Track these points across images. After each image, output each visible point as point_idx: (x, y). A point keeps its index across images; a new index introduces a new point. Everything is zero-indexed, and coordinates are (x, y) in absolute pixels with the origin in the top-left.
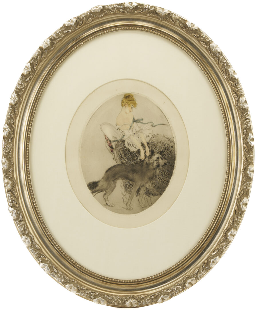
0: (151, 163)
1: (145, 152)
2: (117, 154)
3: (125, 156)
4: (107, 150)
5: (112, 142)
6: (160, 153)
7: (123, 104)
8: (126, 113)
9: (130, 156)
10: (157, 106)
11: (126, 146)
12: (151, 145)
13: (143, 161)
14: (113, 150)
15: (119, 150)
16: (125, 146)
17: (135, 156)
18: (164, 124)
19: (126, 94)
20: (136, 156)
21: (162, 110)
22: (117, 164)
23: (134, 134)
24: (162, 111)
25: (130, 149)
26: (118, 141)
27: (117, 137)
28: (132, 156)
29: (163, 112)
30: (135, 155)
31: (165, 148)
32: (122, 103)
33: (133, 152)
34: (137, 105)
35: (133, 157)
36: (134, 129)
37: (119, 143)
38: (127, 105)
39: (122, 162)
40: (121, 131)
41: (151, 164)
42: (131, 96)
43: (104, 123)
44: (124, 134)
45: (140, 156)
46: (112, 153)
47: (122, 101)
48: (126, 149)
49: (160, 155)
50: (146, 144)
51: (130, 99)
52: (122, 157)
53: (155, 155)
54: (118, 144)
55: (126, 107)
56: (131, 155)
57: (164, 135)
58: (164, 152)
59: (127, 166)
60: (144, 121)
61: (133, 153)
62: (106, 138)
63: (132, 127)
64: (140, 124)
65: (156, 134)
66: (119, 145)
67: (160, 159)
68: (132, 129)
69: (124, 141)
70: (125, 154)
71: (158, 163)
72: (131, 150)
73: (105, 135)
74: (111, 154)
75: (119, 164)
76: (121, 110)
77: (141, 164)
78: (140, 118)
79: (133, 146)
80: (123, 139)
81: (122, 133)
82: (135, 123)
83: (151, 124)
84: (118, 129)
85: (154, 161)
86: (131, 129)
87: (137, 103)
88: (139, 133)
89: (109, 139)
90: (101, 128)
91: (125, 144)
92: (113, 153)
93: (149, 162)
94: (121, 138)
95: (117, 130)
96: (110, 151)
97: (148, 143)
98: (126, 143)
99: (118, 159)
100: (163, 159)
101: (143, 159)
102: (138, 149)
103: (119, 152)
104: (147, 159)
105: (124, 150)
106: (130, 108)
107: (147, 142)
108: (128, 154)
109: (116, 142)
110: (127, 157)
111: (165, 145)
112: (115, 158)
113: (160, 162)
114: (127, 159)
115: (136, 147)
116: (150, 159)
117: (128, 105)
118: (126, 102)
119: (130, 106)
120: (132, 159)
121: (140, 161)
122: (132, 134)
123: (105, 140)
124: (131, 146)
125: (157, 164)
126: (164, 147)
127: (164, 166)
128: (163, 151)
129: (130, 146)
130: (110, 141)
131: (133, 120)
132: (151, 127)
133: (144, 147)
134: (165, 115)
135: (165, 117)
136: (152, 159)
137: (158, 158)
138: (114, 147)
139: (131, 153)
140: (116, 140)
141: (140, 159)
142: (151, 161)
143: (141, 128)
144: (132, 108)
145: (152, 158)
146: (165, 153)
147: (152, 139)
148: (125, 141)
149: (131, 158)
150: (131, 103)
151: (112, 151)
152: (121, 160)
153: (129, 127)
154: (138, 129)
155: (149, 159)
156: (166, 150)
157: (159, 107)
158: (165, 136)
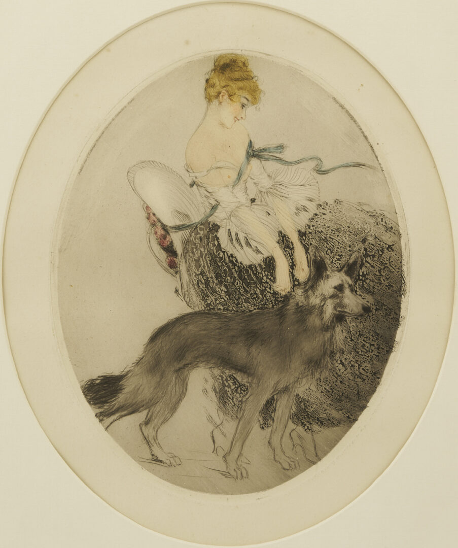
0: (314, 307)
1: (292, 266)
2: (189, 274)
3: (220, 283)
4: (154, 260)
5: (170, 230)
6: (345, 269)
7: (212, 92)
8: (222, 125)
9: (239, 283)
10: (334, 99)
11: (223, 246)
12: (314, 242)
13: (287, 298)
14: (177, 260)
15: (197, 261)
16: (219, 245)
17: (255, 283)
18: (359, 165)
19: (222, 57)
20: (261, 283)
21: (352, 113)
22: (189, 310)
23: (253, 201)
24: (352, 118)
25: (236, 254)
26: (194, 228)
27: (189, 213)
28: (244, 280)
29: (355, 121)
30: (257, 277)
31: (365, 249)
32: (206, 90)
33: (250, 266)
34: (262, 95)
35: (248, 285)
36: (250, 184)
37: (198, 233)
38: (226, 96)
39: (208, 305)
40: (203, 191)
41: (316, 312)
42: (241, 64)
43: (143, 164)
44: (214, 203)
45: (274, 280)
46: (172, 271)
47: (207, 81)
48: (222, 254)
49: (348, 279)
50: (294, 238)
51: (237, 75)
52: (207, 283)
53: (328, 277)
54: (193, 238)
55: (220, 103)
56: (240, 277)
57: (360, 204)
58: (362, 265)
59: (226, 317)
60: (287, 155)
61: (247, 271)
62: (148, 218)
63: (244, 178)
64: (272, 166)
65: (331, 202)
66: (197, 241)
67: (347, 292)
68: (245, 181)
69: (215, 228)
70: (218, 276)
71: (340, 305)
72: (239, 260)
73: (147, 207)
74: (170, 275)
75: (197, 309)
76: (205, 115)
77: (279, 310)
78: (274, 142)
79: (248, 244)
80: (210, 219)
81: (206, 197)
82: (254, 162)
83: (313, 164)
84: (192, 185)
85: (324, 299)
86: (242, 181)
87: (260, 87)
88: (269, 199)
89: (159, 221)
90: (131, 182)
91: (218, 239)
92: (176, 273)
93: (305, 303)
94: (203, 216)
95: (188, 187)
96: (166, 265)
97: (301, 234)
98: (222, 234)
99: (192, 291)
100: (358, 293)
101: (283, 293)
102: (266, 254)
103: (198, 266)
104: (299, 291)
105: (215, 262)
106: (238, 106)
107: (299, 231)
108: (231, 274)
109: (188, 232)
110: (226, 286)
111: (364, 241)
112: (182, 288)
113: (346, 301)
114: (228, 293)
115: (260, 248)
116: (310, 292)
117: (230, 96)
118: (223, 84)
119: (235, 98)
120: (246, 292)
121: (273, 299)
122: (243, 199)
123: (145, 225)
124: (240, 244)
125: (335, 308)
126: (361, 245)
127: (362, 315)
128: (359, 262)
129: (237, 245)
130: (164, 227)
131: (248, 152)
132: (315, 174)
133: (288, 247)
134: (363, 132)
135: (366, 137)
136: (318, 293)
137: (340, 288)
138: (178, 248)
139: (240, 272)
140: (187, 223)
141: (275, 294)
142: (315, 300)
143: (278, 179)
144: (243, 106)
145: (319, 288)
146: (364, 269)
147: (319, 220)
148: (219, 227)
149: (242, 290)
150: (241, 89)
151: (173, 265)
152: (204, 297)
153: (234, 176)
154: (266, 183)
155: (306, 291)
156: (368, 259)
157: (342, 102)
158: (367, 208)
